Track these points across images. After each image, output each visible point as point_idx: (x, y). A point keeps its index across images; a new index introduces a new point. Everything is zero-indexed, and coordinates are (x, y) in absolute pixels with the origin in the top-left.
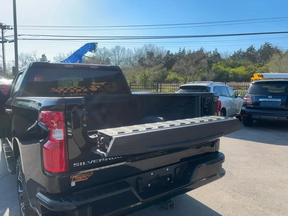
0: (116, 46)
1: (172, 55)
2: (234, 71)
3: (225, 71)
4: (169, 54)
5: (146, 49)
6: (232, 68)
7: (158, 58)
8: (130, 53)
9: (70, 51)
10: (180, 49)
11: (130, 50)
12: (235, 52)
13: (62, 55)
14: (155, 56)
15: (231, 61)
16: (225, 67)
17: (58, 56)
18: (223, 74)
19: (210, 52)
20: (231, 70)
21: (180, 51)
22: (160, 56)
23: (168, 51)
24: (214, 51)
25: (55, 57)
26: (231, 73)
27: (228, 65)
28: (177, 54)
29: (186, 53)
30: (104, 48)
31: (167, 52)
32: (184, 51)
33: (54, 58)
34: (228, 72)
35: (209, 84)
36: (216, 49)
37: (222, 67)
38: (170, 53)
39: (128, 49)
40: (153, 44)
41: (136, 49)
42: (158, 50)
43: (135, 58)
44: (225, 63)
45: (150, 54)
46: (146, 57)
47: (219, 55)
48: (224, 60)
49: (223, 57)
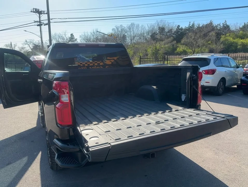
0: (132, 23)
1: (182, 29)
2: (243, 42)
3: (233, 43)
4: (179, 28)
5: (158, 25)
6: (242, 38)
7: (168, 32)
8: (144, 29)
9: (93, 30)
10: (190, 23)
11: (143, 26)
12: (245, 23)
13: (86, 34)
14: (166, 30)
15: (241, 32)
16: (234, 38)
17: (83, 34)
18: (232, 45)
19: (220, 24)
20: (240, 41)
21: (189, 25)
22: (170, 31)
23: (178, 25)
24: (223, 23)
26: (240, 44)
27: (237, 37)
28: (187, 28)
29: (196, 27)
30: (121, 26)
31: (178, 27)
32: (193, 25)
33: (80, 36)
34: (237, 43)
35: (210, 56)
36: (226, 21)
37: (231, 39)
38: (180, 27)
39: (142, 25)
40: (164, 20)
41: (149, 25)
42: (169, 25)
43: (148, 33)
44: (234, 34)
45: (162, 29)
46: (157, 32)
47: (228, 27)
48: (233, 32)
49: (232, 28)
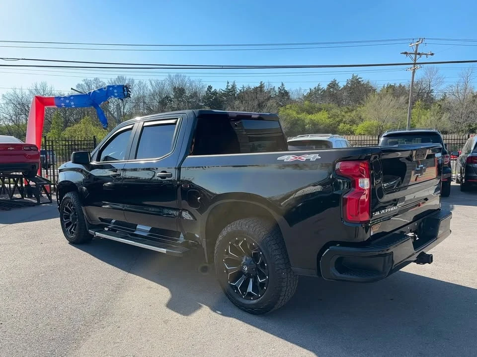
0: (119, 77)
1: (215, 93)
2: (312, 119)
3: (298, 119)
4: (210, 91)
5: (172, 82)
6: (309, 113)
7: (192, 97)
8: (143, 89)
9: (34, 84)
10: (228, 83)
11: (142, 83)
12: (310, 89)
13: (18, 92)
14: (188, 93)
15: (307, 102)
16: (298, 113)
17: (11, 92)
18: (296, 124)
19: (274, 89)
20: (308, 118)
21: (228, 86)
22: (195, 95)
23: (209, 86)
24: (279, 88)
25: (5, 93)
26: (307, 122)
27: (303, 110)
28: (223, 92)
29: (238, 90)
30: (96, 79)
31: (208, 89)
32: (234, 87)
33: (3, 96)
34: (303, 121)
36: (283, 84)
37: (294, 113)
38: (213, 90)
39: (140, 82)
40: (182, 75)
41: (153, 82)
42: (191, 85)
43: (153, 95)
44: (297, 106)
45: (180, 92)
46: (172, 96)
47: (286, 93)
48: (295, 102)
49: (294, 96)
